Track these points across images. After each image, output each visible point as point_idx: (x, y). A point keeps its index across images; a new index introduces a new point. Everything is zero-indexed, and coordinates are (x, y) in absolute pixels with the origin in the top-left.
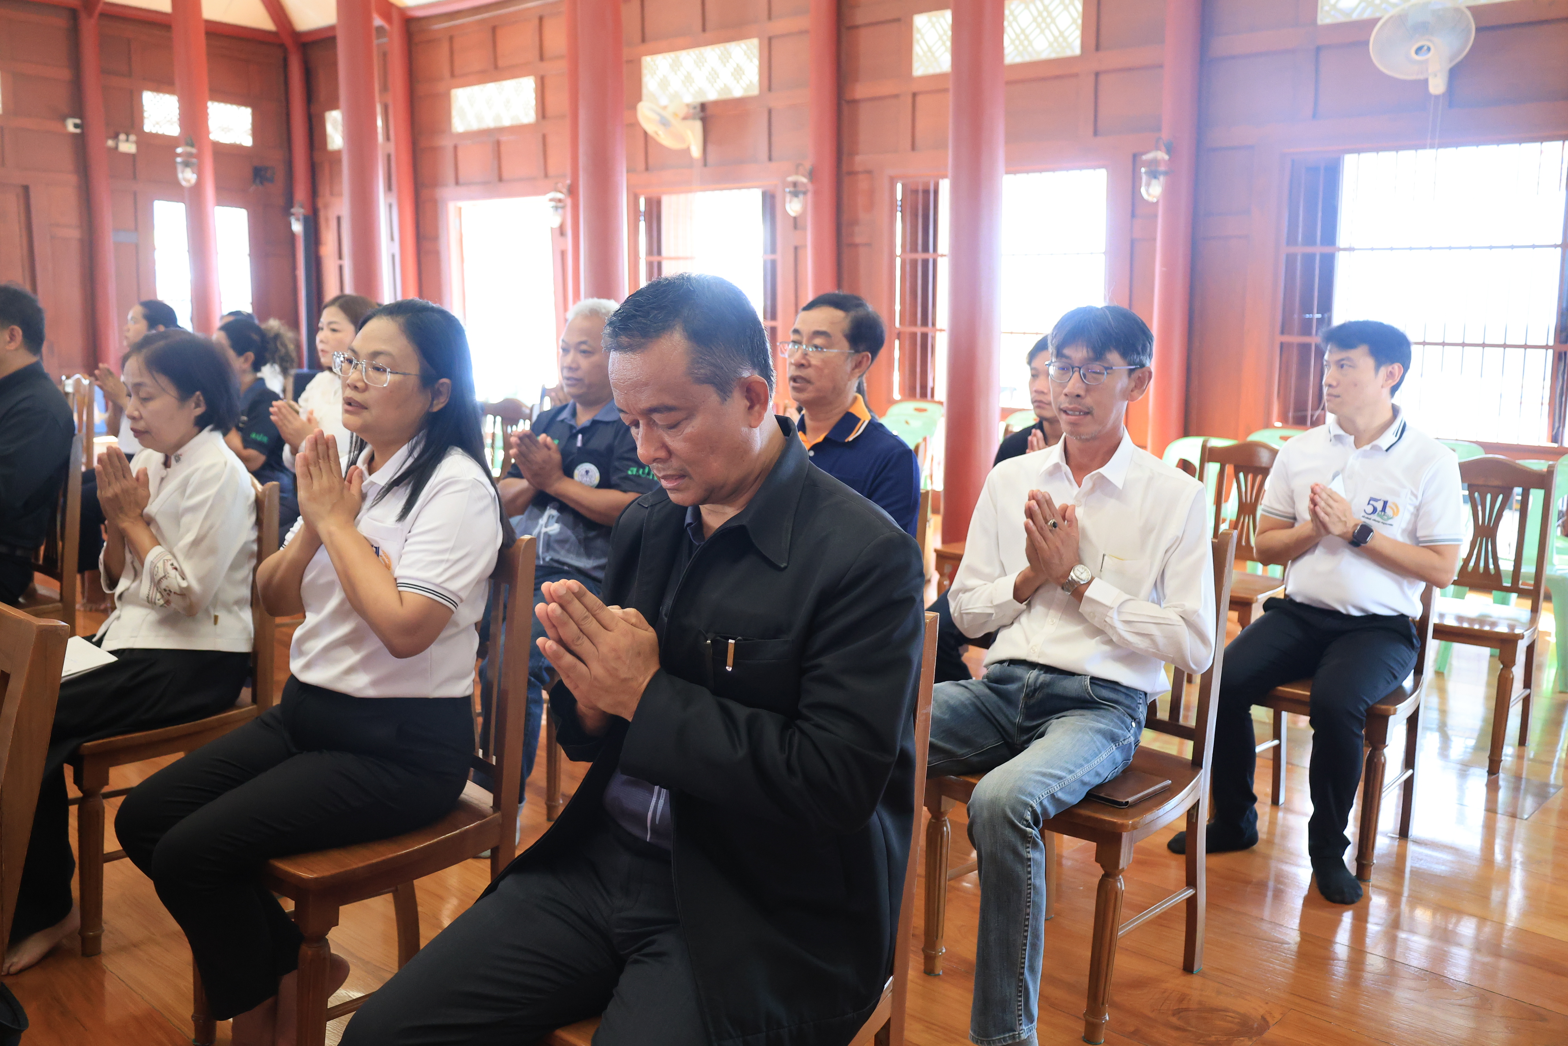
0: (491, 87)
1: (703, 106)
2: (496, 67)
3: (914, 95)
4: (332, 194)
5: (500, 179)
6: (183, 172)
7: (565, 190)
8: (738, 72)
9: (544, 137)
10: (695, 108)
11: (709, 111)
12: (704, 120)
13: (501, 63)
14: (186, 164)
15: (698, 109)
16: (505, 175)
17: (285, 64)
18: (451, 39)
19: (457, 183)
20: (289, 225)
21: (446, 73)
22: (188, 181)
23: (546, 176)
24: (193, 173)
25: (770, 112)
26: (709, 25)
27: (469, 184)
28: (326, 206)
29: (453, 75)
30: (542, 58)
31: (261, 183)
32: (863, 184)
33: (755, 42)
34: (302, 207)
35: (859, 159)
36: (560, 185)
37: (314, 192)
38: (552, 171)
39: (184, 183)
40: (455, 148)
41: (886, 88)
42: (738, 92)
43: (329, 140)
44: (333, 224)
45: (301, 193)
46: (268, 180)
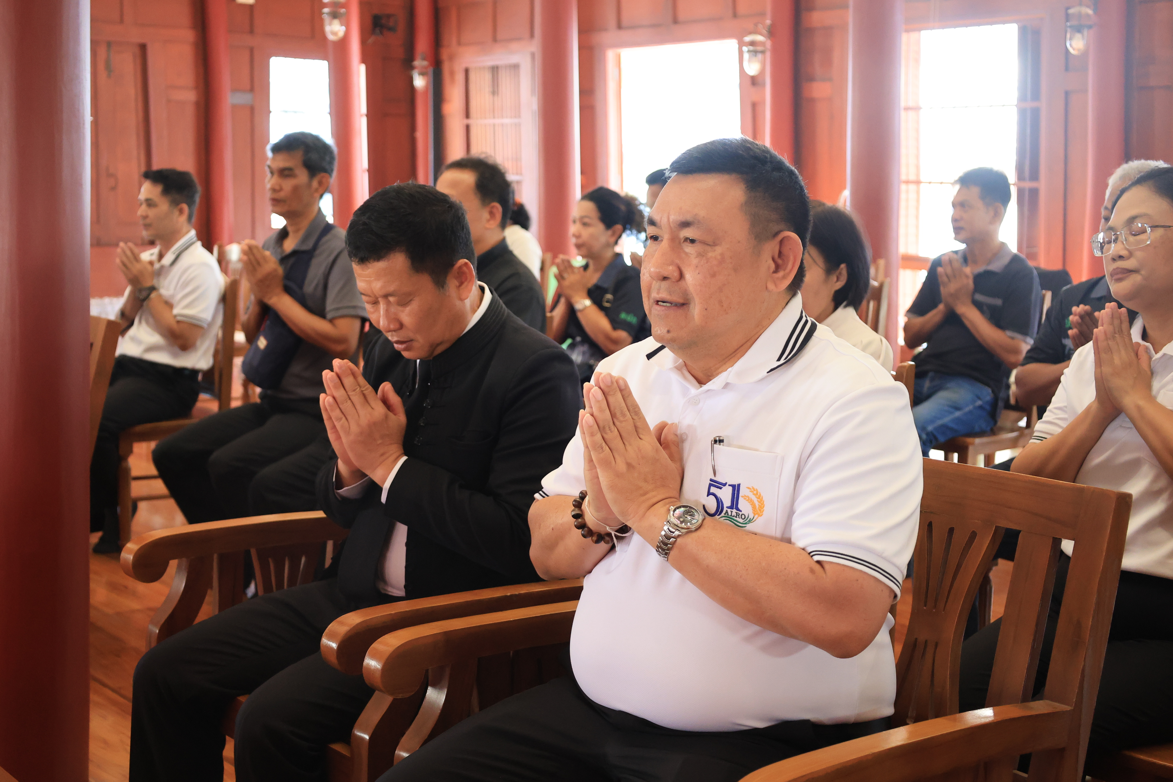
4: (459, 43)
5: (675, 21)
6: (330, 24)
7: (765, 32)
14: (334, 15)
16: (682, 16)
19: (619, 26)
20: (411, 80)
22: (335, 34)
23: (735, 15)
24: (342, 25)
27: (633, 27)
28: (451, 58)
31: (381, 33)
34: (424, 59)
36: (760, 26)
37: (437, 43)
39: (331, 37)
44: (460, 77)
45: (423, 44)
46: (390, 29)
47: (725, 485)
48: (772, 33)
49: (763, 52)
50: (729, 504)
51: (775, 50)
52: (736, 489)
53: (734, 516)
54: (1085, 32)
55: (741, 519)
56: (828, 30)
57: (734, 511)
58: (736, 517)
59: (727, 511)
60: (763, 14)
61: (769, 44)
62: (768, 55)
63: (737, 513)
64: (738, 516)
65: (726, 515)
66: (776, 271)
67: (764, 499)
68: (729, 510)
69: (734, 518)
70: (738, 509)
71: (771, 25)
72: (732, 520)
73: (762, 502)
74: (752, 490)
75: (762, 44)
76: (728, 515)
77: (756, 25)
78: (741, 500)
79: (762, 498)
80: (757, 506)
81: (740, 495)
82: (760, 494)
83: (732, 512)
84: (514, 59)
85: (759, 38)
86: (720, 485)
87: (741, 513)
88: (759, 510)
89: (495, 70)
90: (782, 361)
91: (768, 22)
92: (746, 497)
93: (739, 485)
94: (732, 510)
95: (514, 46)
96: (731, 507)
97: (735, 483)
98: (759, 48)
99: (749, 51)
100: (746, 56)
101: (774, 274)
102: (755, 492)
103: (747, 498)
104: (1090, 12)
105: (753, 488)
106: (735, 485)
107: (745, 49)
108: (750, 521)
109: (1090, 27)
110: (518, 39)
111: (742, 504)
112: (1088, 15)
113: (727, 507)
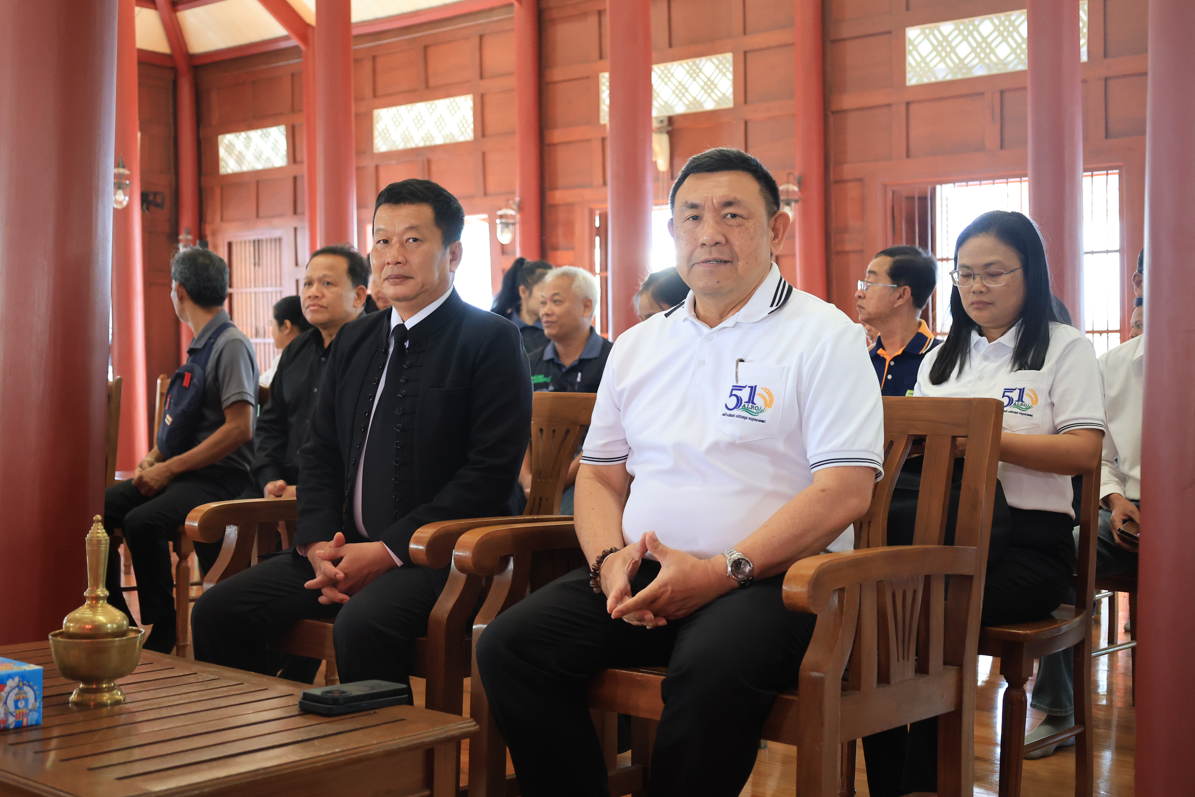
0: (421, 107)
1: (671, 120)
2: (427, 86)
3: (908, 104)
7: (515, 207)
8: (709, 86)
9: (484, 154)
10: (662, 121)
11: (677, 125)
12: (670, 134)
13: (432, 82)
15: (666, 123)
17: (175, 84)
18: (374, 58)
21: (368, 91)
23: (485, 194)
25: (746, 123)
26: (675, 41)
28: (214, 233)
29: (375, 96)
30: (481, 77)
32: (852, 191)
33: (729, 56)
34: (188, 233)
35: (846, 167)
36: (511, 202)
37: (201, 219)
38: (492, 188)
40: (377, 167)
41: (878, 98)
42: (709, 105)
43: (222, 164)
45: (187, 219)
46: (157, 205)
47: (744, 387)
48: (521, 208)
49: (514, 224)
50: (747, 400)
51: (523, 223)
52: (753, 389)
53: (750, 408)
54: (793, 204)
55: (755, 410)
56: (570, 206)
57: (750, 404)
58: (751, 409)
59: (745, 404)
60: (513, 193)
61: (518, 217)
62: (518, 226)
63: (752, 406)
64: (752, 408)
65: (744, 408)
66: (774, 239)
67: (773, 396)
68: (746, 404)
69: (750, 409)
70: (753, 403)
71: (520, 201)
72: (748, 411)
73: (772, 398)
74: (765, 390)
75: (512, 217)
76: (745, 407)
77: (508, 200)
78: (756, 396)
79: (772, 395)
80: (768, 401)
81: (756, 393)
82: (771, 393)
83: (748, 405)
84: (277, 233)
85: (511, 212)
86: (740, 388)
87: (755, 406)
88: (769, 404)
89: (257, 243)
90: (774, 307)
91: (517, 199)
92: (760, 394)
93: (756, 386)
94: (748, 404)
95: (276, 221)
96: (748, 402)
97: (753, 385)
98: (511, 221)
99: (501, 223)
100: (499, 227)
101: (773, 241)
102: (767, 391)
103: (761, 396)
104: (796, 189)
105: (766, 389)
106: (753, 387)
107: (498, 221)
108: (762, 411)
109: (796, 201)
110: (281, 215)
111: (757, 400)
112: (794, 192)
113: (745, 402)
